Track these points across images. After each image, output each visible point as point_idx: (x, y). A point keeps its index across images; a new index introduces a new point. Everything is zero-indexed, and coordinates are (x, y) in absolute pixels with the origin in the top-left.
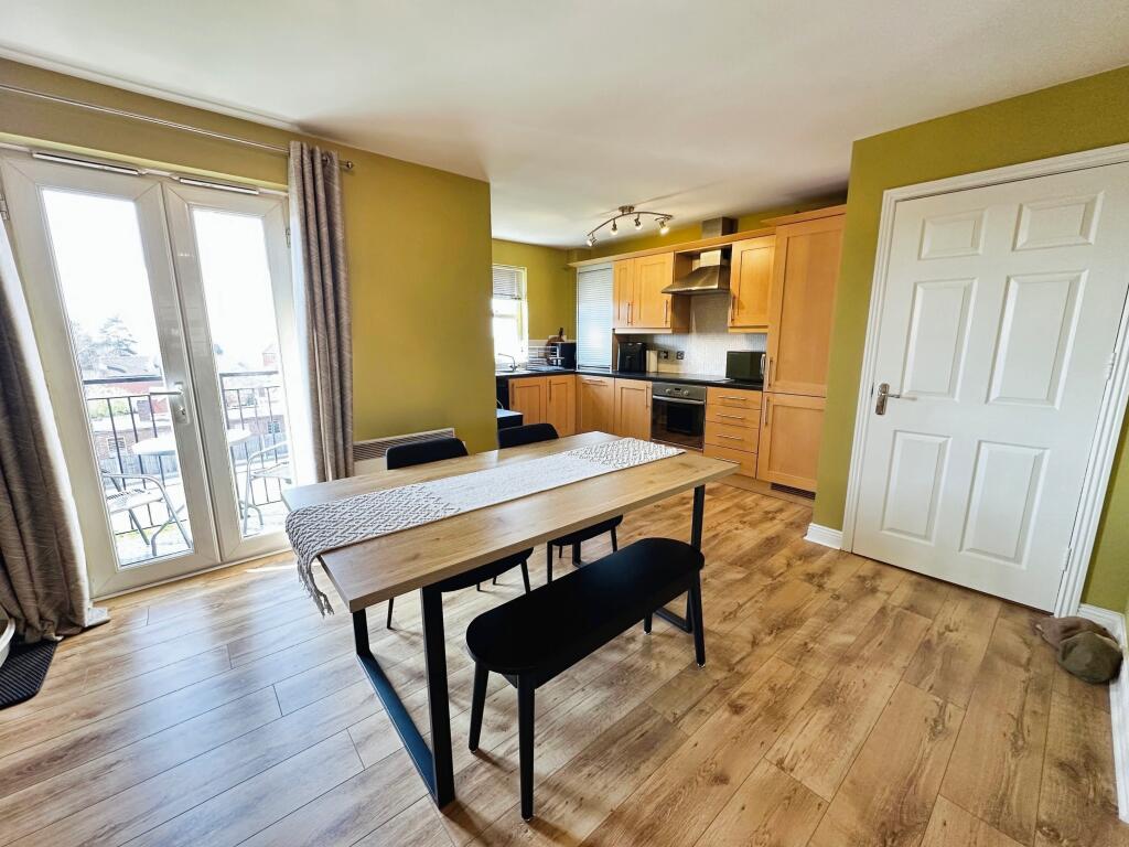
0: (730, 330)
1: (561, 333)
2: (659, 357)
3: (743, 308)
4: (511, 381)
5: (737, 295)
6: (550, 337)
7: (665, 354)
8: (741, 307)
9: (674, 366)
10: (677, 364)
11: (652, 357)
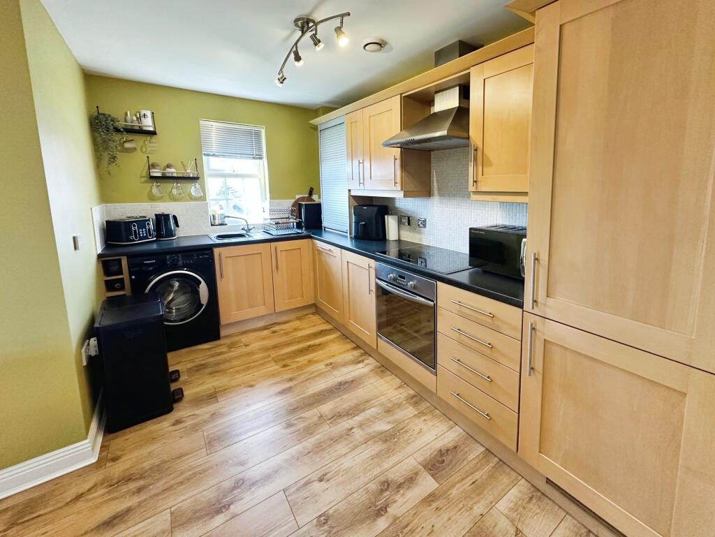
0: (474, 197)
1: (311, 193)
2: (400, 223)
3: (490, 164)
4: (216, 251)
5: (480, 145)
6: (298, 197)
7: (407, 220)
8: (485, 163)
9: (417, 236)
10: (419, 233)
11: (391, 222)
